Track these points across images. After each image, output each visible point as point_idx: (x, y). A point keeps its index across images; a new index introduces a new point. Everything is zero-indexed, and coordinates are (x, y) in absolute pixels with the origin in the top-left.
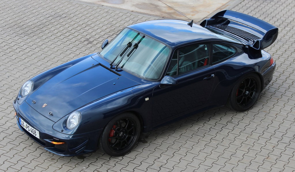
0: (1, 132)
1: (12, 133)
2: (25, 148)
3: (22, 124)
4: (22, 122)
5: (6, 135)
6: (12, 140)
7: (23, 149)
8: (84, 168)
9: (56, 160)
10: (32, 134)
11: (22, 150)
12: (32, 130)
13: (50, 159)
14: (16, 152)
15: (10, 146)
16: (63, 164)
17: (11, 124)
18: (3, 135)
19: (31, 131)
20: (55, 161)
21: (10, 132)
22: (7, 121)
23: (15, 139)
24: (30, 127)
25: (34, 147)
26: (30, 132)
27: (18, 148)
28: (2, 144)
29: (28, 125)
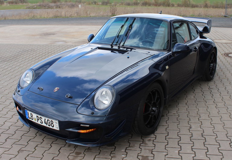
0: (1, 133)
1: (15, 132)
2: (37, 146)
3: (30, 117)
4: (30, 115)
5: (7, 136)
6: (18, 140)
7: (35, 148)
8: (123, 156)
9: (82, 153)
10: (47, 126)
11: (34, 150)
12: (46, 121)
13: (74, 154)
14: (26, 153)
15: (16, 148)
16: (94, 157)
17: (10, 124)
18: (4, 137)
19: (46, 123)
20: (82, 155)
21: (11, 131)
22: (6, 121)
23: (21, 138)
24: (43, 118)
25: (47, 144)
26: (44, 124)
27: (28, 148)
28: (6, 147)
29: (39, 116)
